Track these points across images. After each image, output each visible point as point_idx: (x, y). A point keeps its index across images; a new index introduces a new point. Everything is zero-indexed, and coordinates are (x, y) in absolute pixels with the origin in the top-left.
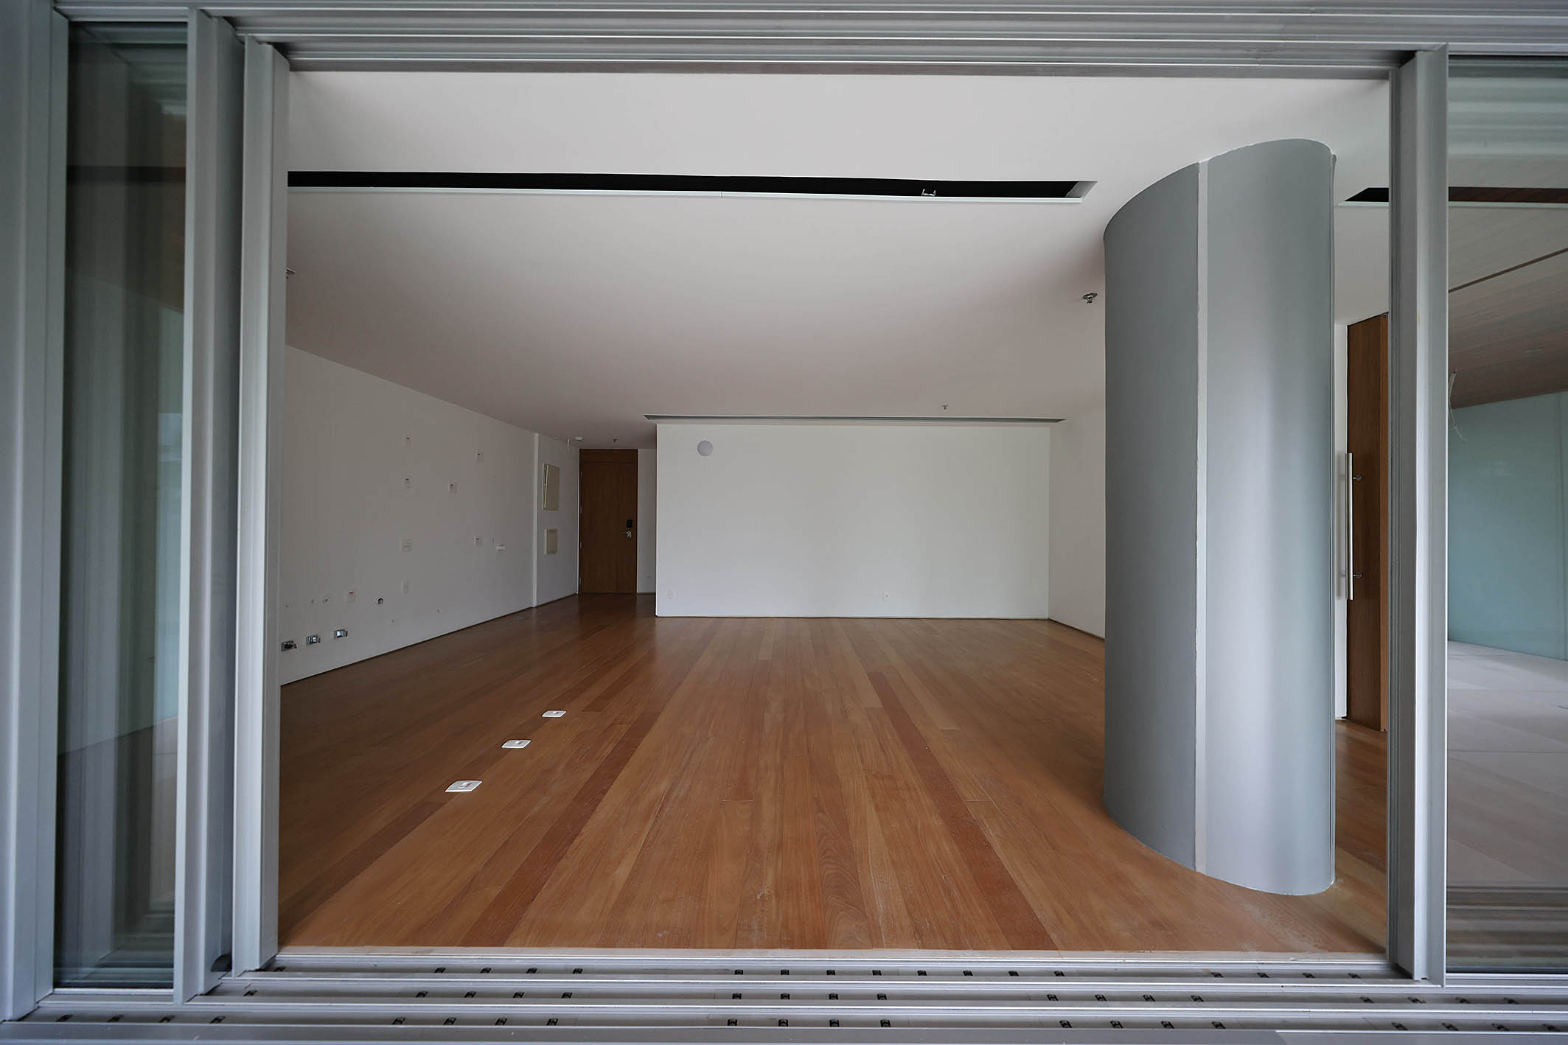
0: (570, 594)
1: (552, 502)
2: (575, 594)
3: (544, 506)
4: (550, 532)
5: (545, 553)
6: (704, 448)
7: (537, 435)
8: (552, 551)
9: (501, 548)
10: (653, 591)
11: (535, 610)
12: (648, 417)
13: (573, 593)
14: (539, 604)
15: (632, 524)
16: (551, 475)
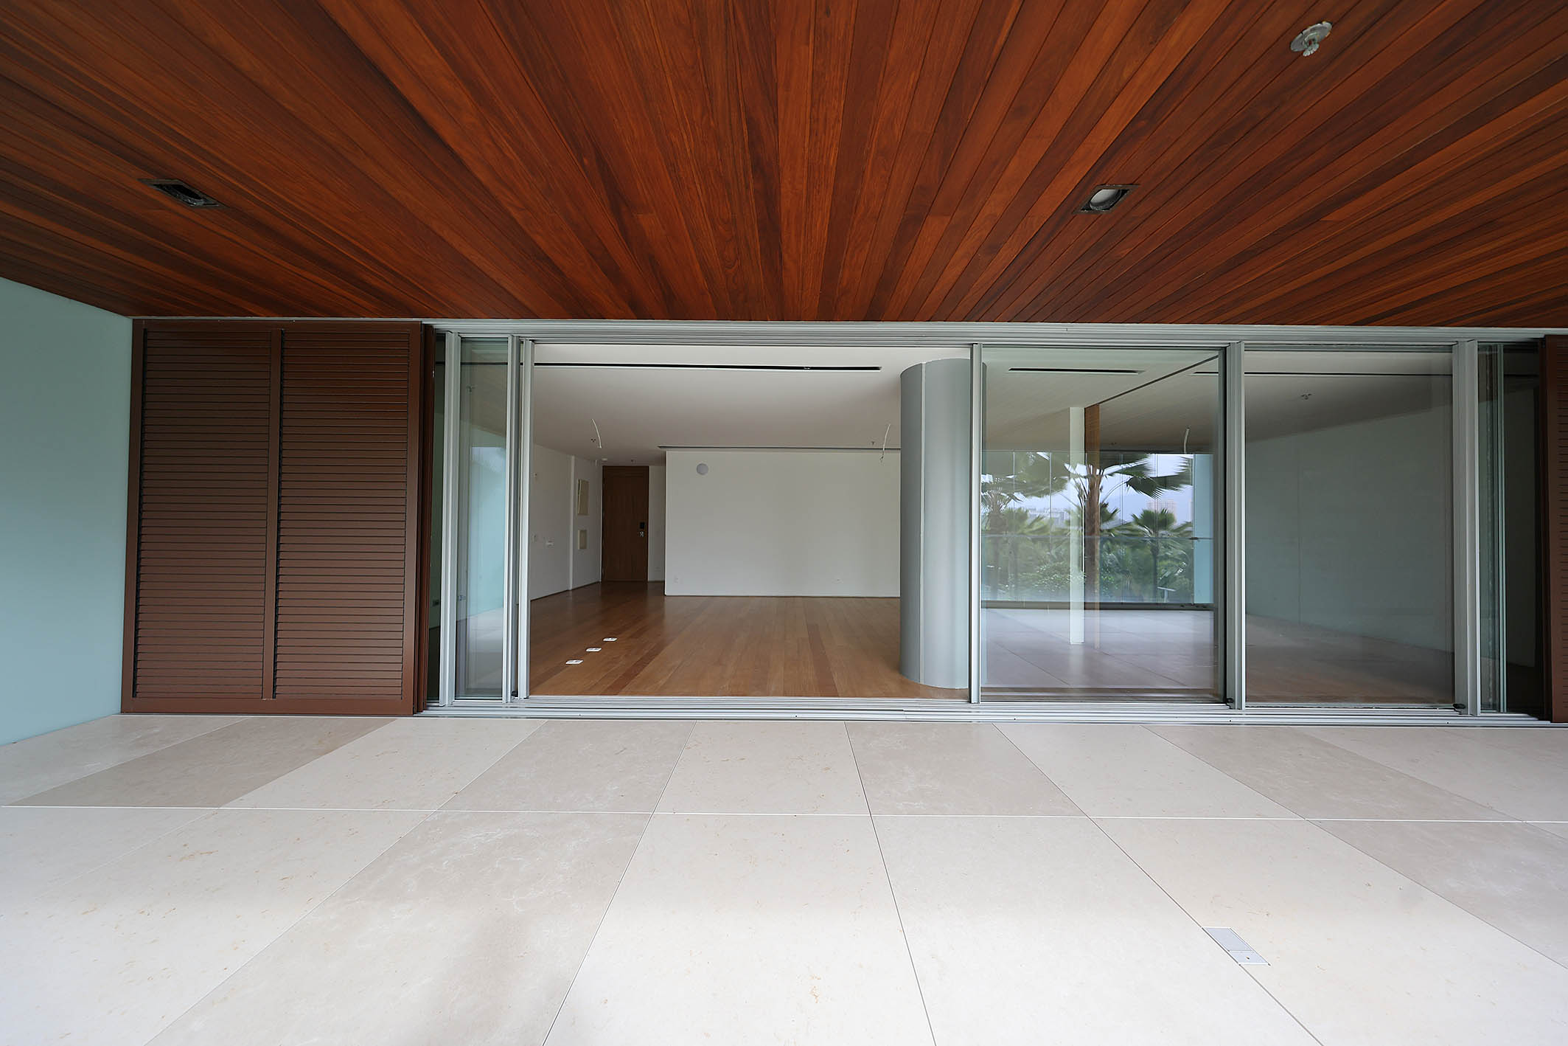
0: (594, 581)
1: (583, 511)
2: (599, 582)
3: (578, 512)
4: (582, 531)
5: (579, 548)
6: (701, 469)
7: (573, 457)
8: (583, 547)
9: (549, 544)
10: (663, 579)
11: (571, 592)
12: (660, 447)
13: (596, 581)
14: (576, 587)
15: (644, 526)
16: (583, 487)
